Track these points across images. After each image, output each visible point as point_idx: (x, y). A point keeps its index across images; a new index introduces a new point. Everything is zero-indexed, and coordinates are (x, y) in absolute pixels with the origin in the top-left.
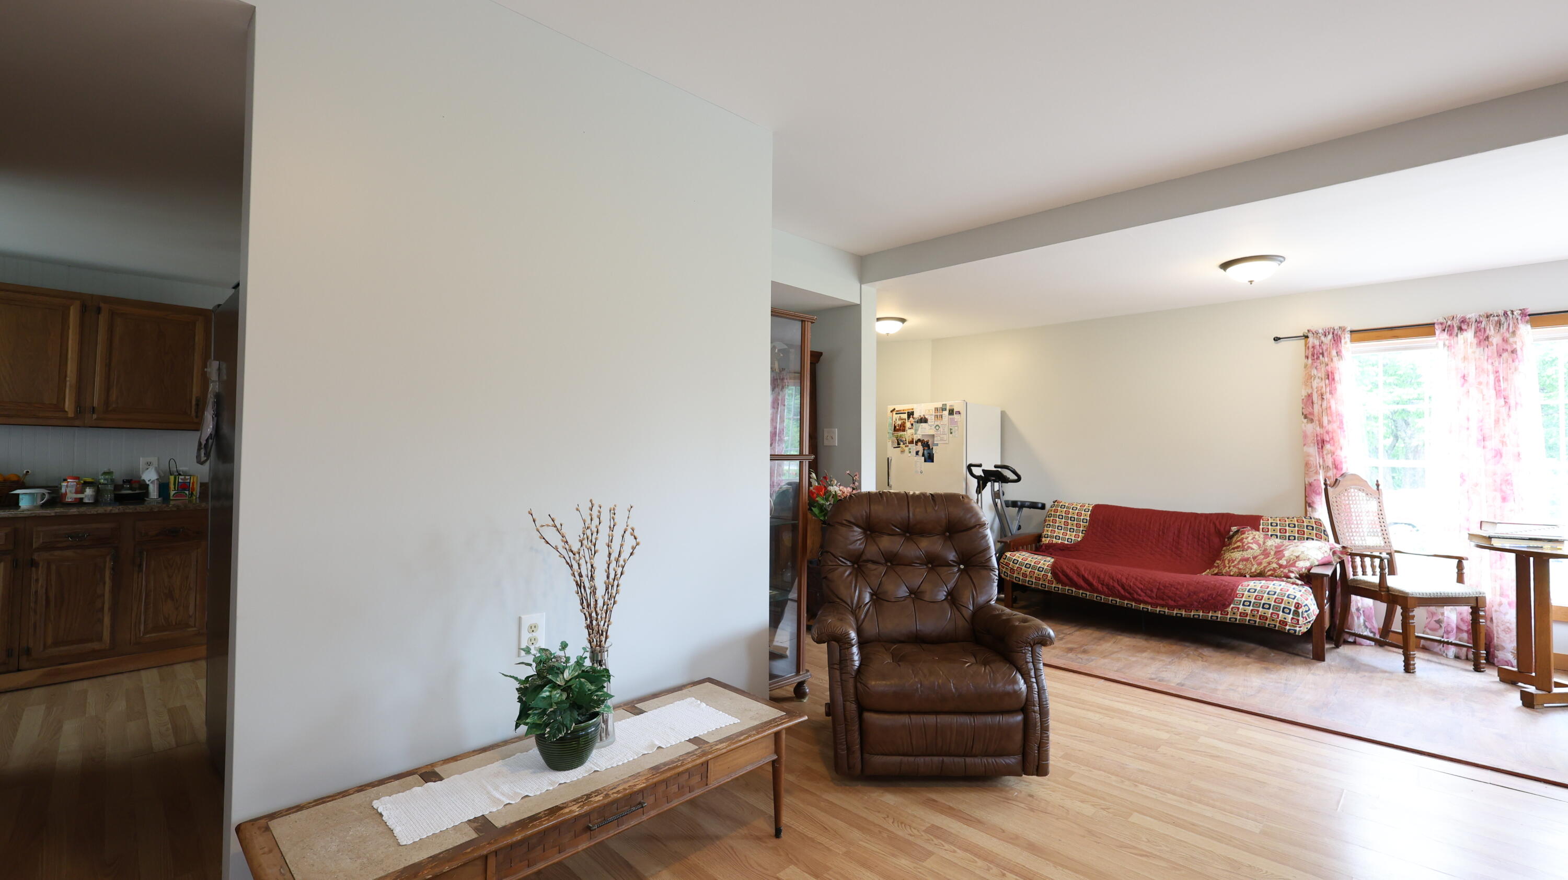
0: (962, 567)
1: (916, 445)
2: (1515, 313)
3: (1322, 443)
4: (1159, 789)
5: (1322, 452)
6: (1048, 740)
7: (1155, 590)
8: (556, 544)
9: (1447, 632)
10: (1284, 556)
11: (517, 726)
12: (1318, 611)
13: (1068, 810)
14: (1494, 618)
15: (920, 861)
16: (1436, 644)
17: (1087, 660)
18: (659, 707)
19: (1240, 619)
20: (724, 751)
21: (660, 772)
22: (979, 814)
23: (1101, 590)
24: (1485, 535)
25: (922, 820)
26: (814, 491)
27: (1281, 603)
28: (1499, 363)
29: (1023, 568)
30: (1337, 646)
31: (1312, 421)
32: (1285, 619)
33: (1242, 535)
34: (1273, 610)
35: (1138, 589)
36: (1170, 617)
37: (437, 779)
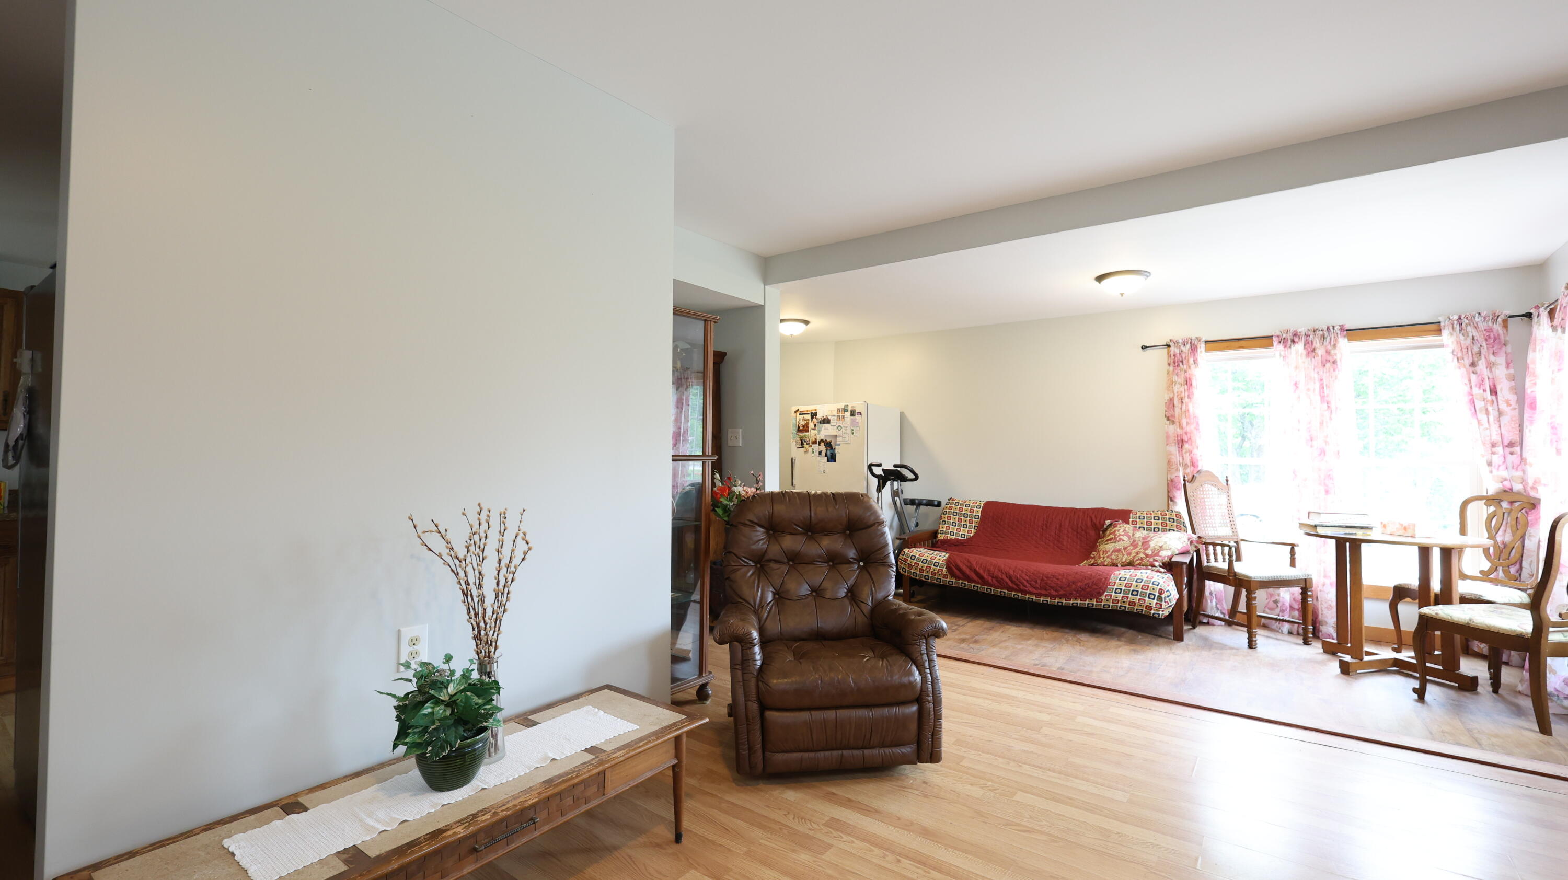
0: (862, 564)
1: (819, 445)
2: (1336, 328)
3: (1181, 443)
4: (1040, 767)
5: (1182, 451)
6: (941, 728)
7: (1039, 581)
8: (440, 551)
9: (1283, 611)
10: (1150, 546)
11: (395, 746)
12: (1178, 595)
13: (959, 794)
14: (1319, 597)
15: (820, 854)
16: (1274, 621)
17: (978, 649)
18: (554, 718)
19: (1112, 606)
20: (622, 759)
21: (554, 785)
22: (876, 804)
23: (992, 583)
24: (1311, 524)
25: (823, 814)
26: (718, 491)
27: (1147, 590)
28: (1323, 372)
29: (920, 563)
30: (1194, 627)
31: (1173, 422)
32: (1150, 604)
33: (1114, 527)
34: (1140, 596)
35: (1024, 581)
36: (1052, 606)
37: (301, 810)
